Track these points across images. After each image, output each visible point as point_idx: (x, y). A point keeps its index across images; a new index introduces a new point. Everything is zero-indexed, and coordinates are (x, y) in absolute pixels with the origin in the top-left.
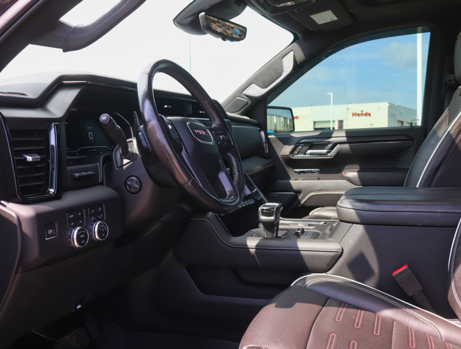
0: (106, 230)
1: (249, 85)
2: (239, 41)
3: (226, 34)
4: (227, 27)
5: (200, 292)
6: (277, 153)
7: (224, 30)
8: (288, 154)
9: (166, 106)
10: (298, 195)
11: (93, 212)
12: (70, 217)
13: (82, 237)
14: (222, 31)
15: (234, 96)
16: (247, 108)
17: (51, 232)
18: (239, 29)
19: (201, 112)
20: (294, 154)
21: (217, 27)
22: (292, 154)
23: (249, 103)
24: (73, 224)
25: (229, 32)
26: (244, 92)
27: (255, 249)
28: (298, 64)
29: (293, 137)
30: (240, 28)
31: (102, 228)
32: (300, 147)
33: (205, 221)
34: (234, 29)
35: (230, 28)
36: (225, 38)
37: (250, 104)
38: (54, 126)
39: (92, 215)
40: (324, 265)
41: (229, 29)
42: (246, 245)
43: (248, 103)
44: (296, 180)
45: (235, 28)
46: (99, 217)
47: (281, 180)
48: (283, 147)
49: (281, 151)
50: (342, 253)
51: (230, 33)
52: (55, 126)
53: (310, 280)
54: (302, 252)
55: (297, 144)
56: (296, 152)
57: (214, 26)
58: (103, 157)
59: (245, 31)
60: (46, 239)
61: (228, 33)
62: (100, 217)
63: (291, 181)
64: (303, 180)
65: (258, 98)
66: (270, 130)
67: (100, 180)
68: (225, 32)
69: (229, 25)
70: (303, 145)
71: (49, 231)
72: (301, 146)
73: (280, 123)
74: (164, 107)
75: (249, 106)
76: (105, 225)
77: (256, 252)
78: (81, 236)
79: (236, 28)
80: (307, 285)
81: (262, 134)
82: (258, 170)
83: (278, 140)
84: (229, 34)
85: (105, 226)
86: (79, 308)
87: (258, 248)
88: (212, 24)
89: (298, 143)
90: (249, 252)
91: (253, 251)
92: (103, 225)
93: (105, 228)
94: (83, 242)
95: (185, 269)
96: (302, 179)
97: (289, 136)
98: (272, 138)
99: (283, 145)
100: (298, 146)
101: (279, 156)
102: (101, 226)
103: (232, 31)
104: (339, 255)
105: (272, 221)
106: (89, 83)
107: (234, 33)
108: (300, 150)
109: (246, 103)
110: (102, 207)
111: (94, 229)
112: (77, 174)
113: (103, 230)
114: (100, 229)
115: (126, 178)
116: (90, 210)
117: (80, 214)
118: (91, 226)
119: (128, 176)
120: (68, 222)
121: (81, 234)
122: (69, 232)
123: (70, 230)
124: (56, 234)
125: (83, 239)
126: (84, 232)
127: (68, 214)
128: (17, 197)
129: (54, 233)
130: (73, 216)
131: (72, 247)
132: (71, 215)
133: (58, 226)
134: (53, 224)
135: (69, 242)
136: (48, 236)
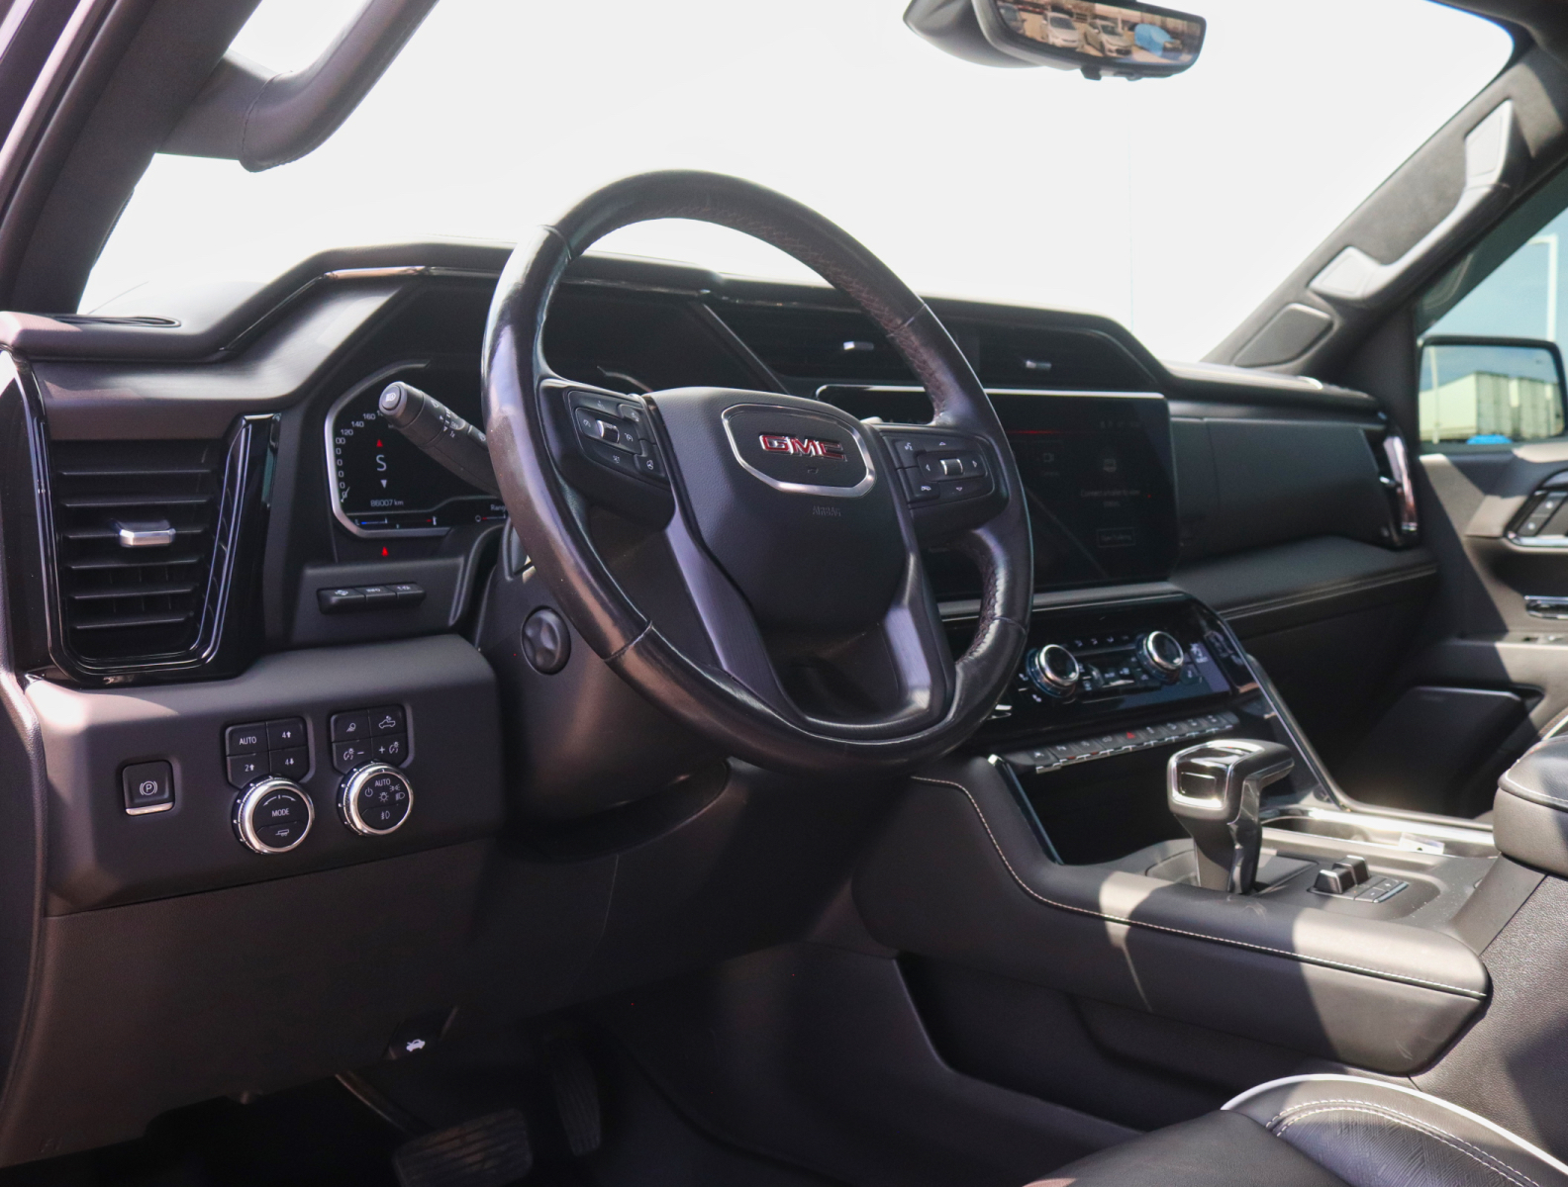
0: (398, 797)
1: (1333, 253)
2: (1168, 75)
3: (1093, 52)
4: (1099, 22)
5: (937, 1058)
6: (1456, 525)
7: (1085, 36)
8: (1497, 531)
9: (849, 346)
10: (1529, 703)
11: (351, 729)
12: (242, 741)
13: (277, 817)
14: (1074, 41)
15: (1280, 302)
16: (1327, 345)
17: (150, 791)
18: (1164, 27)
19: (1029, 364)
20: (1522, 531)
21: (1050, 27)
22: (1516, 532)
23: (1336, 327)
24: (252, 767)
25: (1112, 43)
26: (1316, 284)
27: (1127, 927)
28: (1533, 153)
29: (1523, 462)
30: (1171, 22)
31: (378, 790)
32: (1549, 505)
33: (957, 788)
34: (1138, 28)
35: (1120, 25)
36: (1098, 70)
37: (1341, 329)
38: (246, 426)
39: (347, 740)
40: (1399, 1045)
41: (1112, 32)
42: (1096, 906)
43: (1330, 325)
44: (1528, 640)
45: (1142, 22)
46: (382, 750)
47: (1463, 636)
48: (1480, 501)
49: (1469, 517)
50: (1486, 1001)
51: (1114, 48)
52: (250, 427)
53: (1308, 1101)
54: (1309, 971)
55: (1538, 493)
56: (1532, 526)
57: (1032, 25)
58: (485, 538)
59: (1198, 32)
60: (129, 811)
61: (1108, 46)
62: (386, 752)
63: (1500, 646)
64: (1557, 641)
65: (1363, 306)
66: (1494, 434)
67: (455, 615)
68: (1089, 44)
69: (1111, 15)
70: (1563, 494)
71: (142, 786)
72: (1553, 499)
73: (1534, 407)
74: (842, 346)
75: (1332, 339)
76: (395, 781)
77: (1129, 939)
78: (275, 814)
79: (1152, 24)
80: (1285, 1123)
81: (1396, 448)
82: (1323, 594)
83: (1457, 473)
84: (1110, 51)
85: (393, 784)
86: (417, 1051)
87: (1139, 919)
88: (1025, 15)
89: (1539, 488)
90: (1104, 934)
91: (1118, 931)
92: (387, 782)
93: (396, 792)
94: (284, 833)
95: (895, 963)
96: (1552, 638)
97: (1505, 458)
98: (1437, 467)
99: (1478, 493)
100: (1543, 498)
101: (1463, 539)
102: (377, 784)
103: (1125, 38)
104: (1469, 1009)
105: (1211, 817)
106: (434, 270)
107: (1138, 43)
108: (1547, 516)
109: (1322, 327)
110: (400, 714)
111: (349, 791)
112: (344, 593)
113: (384, 797)
114: (368, 794)
115: (526, 616)
116: (341, 725)
117: (289, 734)
118: (341, 778)
119: (533, 606)
120: (231, 760)
121: (277, 805)
122: (236, 794)
123: (242, 787)
124: (172, 799)
125: (282, 822)
126: (292, 799)
127: (231, 733)
128: (52, 663)
129: (167, 795)
130: (252, 739)
131: (246, 848)
132: (244, 736)
133: (184, 771)
134: (165, 763)
135: (235, 828)
136: (137, 801)
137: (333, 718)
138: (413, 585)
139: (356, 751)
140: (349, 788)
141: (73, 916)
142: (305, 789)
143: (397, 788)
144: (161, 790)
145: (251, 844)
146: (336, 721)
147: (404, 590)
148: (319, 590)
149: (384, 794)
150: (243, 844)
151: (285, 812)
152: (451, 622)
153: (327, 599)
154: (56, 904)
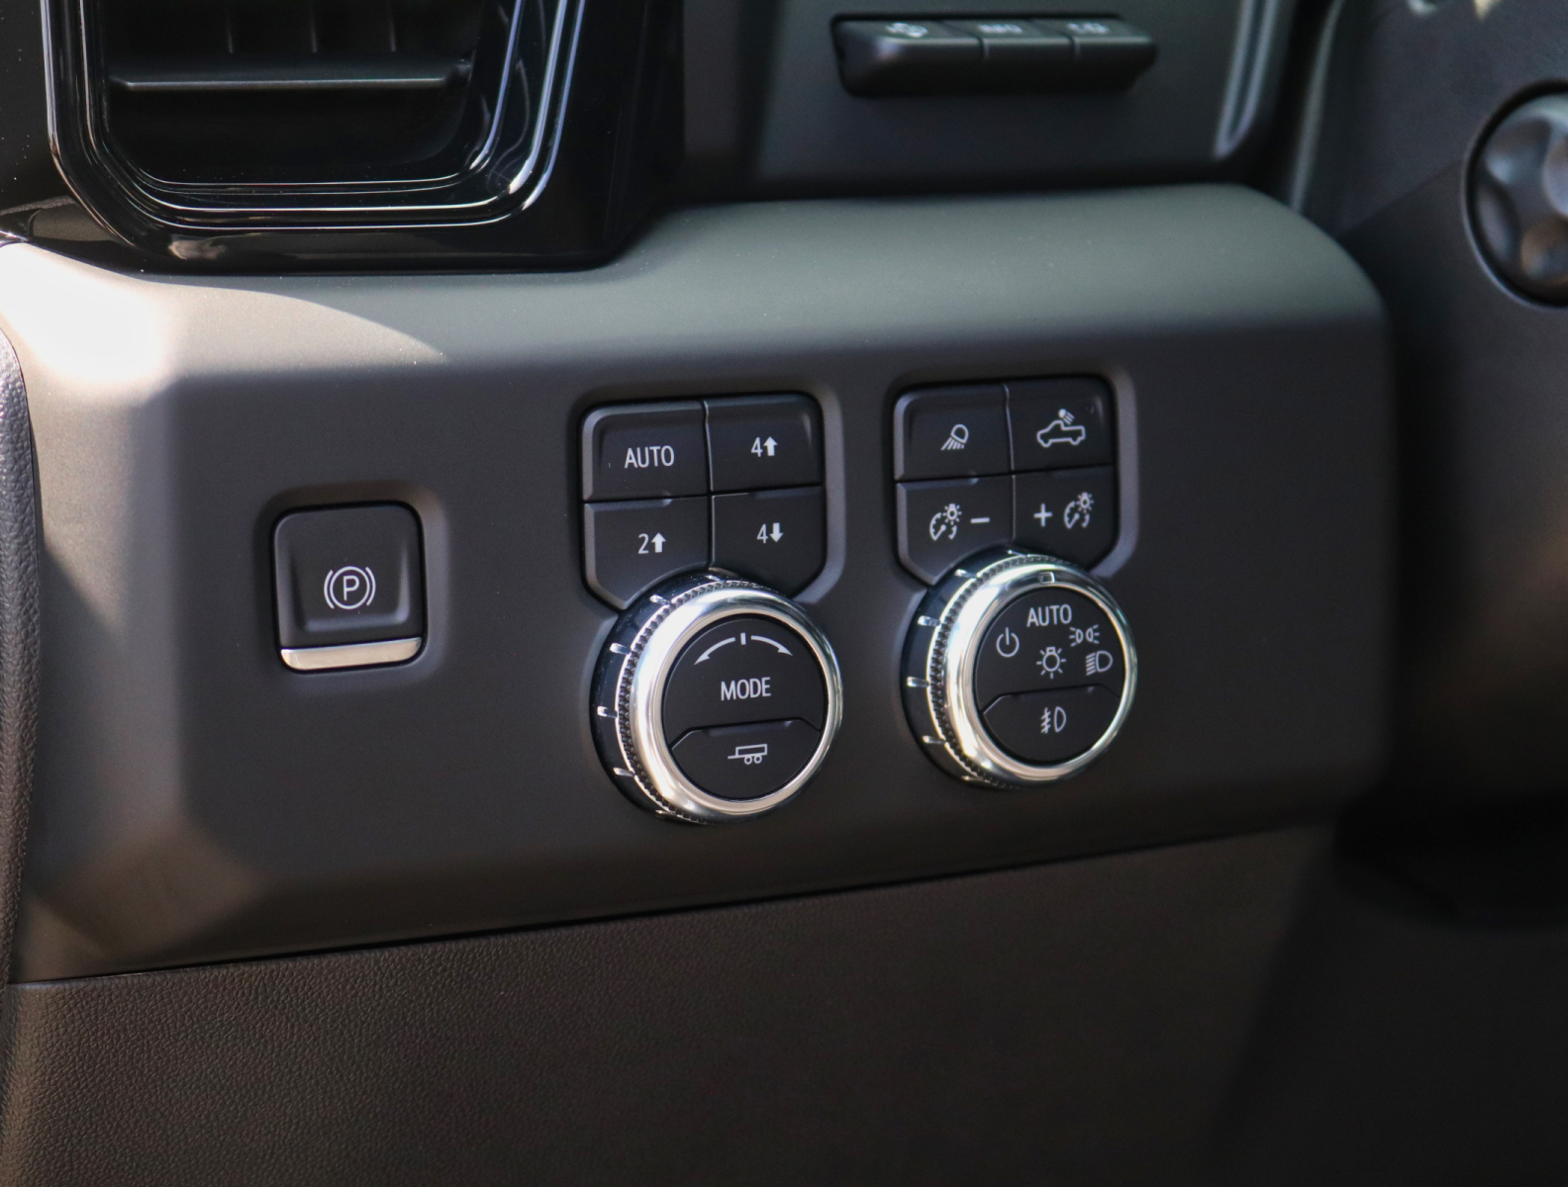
0: (1092, 664)
11: (954, 443)
12: (631, 458)
13: (734, 703)
17: (354, 597)
24: (659, 541)
31: (1036, 638)
39: (942, 477)
46: (1043, 515)
60: (286, 654)
62: (1056, 521)
71: (330, 578)
76: (1087, 613)
78: (729, 691)
85: (1081, 622)
92: (1061, 613)
93: (1087, 648)
94: (753, 756)
110: (1099, 404)
111: (944, 636)
112: (916, 33)
113: (1051, 661)
114: (1008, 649)
115: (1485, 118)
116: (925, 429)
117: (771, 444)
118: (917, 598)
119: (1510, 88)
120: (598, 516)
121: (734, 664)
122: (608, 624)
123: (625, 605)
124: (418, 628)
125: (749, 719)
126: (782, 649)
127: (601, 430)
128: (66, 192)
129: (402, 615)
130: (663, 455)
131: (635, 799)
132: (640, 443)
133: (460, 543)
134: (403, 513)
135: (600, 734)
136: (314, 626)
137: (902, 405)
138: (1114, 23)
139: (966, 514)
140: (947, 628)
141: (99, 983)
142: (816, 617)
143: (1091, 634)
144: (386, 600)
145: (650, 785)
146: (911, 414)
147: (1089, 34)
148: (838, 20)
149: (1051, 651)
150: (624, 787)
151: (758, 688)
152: (1224, 145)
153: (867, 46)
154: (49, 937)
